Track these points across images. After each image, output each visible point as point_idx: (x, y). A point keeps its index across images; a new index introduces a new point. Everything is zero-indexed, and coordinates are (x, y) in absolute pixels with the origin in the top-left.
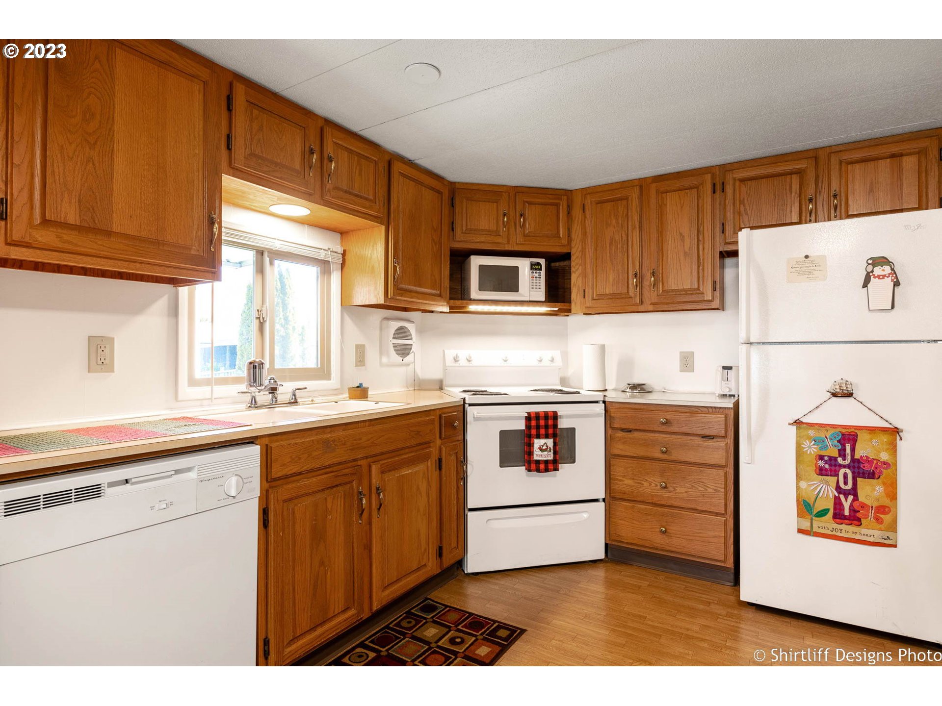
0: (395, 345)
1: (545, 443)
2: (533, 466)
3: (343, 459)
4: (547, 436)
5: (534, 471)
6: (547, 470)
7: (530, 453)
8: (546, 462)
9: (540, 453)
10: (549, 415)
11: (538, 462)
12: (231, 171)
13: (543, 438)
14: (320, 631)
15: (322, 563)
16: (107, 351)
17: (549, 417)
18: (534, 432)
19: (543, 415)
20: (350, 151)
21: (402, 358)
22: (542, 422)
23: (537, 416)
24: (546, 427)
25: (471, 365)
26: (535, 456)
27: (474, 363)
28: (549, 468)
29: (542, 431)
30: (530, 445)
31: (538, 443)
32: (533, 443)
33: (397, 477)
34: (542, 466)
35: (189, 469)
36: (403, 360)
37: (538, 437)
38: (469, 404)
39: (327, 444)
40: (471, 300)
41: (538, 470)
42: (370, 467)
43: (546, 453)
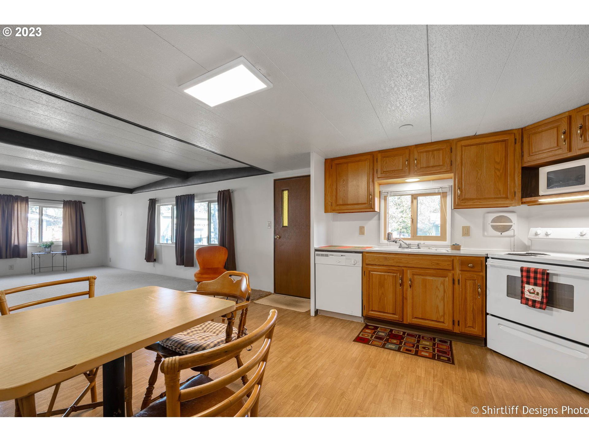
0: (493, 226)
1: (532, 289)
2: (524, 301)
3: (393, 265)
4: (535, 284)
5: (523, 304)
6: (533, 306)
7: (523, 293)
8: (534, 302)
9: (529, 294)
10: (538, 271)
11: (527, 299)
12: (378, 179)
13: (532, 285)
14: (382, 314)
15: (383, 294)
16: (363, 230)
17: (538, 273)
18: (525, 279)
19: (533, 270)
20: (427, 152)
21: (501, 233)
22: (532, 275)
23: (528, 270)
24: (535, 278)
25: (548, 237)
26: (526, 295)
27: (550, 237)
28: (536, 305)
29: (532, 281)
30: (523, 288)
31: (527, 287)
32: (525, 287)
33: (422, 278)
34: (530, 303)
35: (344, 256)
36: (501, 234)
37: (528, 283)
38: (491, 257)
39: (386, 258)
40: (540, 196)
41: (527, 304)
42: (407, 271)
43: (533, 295)
